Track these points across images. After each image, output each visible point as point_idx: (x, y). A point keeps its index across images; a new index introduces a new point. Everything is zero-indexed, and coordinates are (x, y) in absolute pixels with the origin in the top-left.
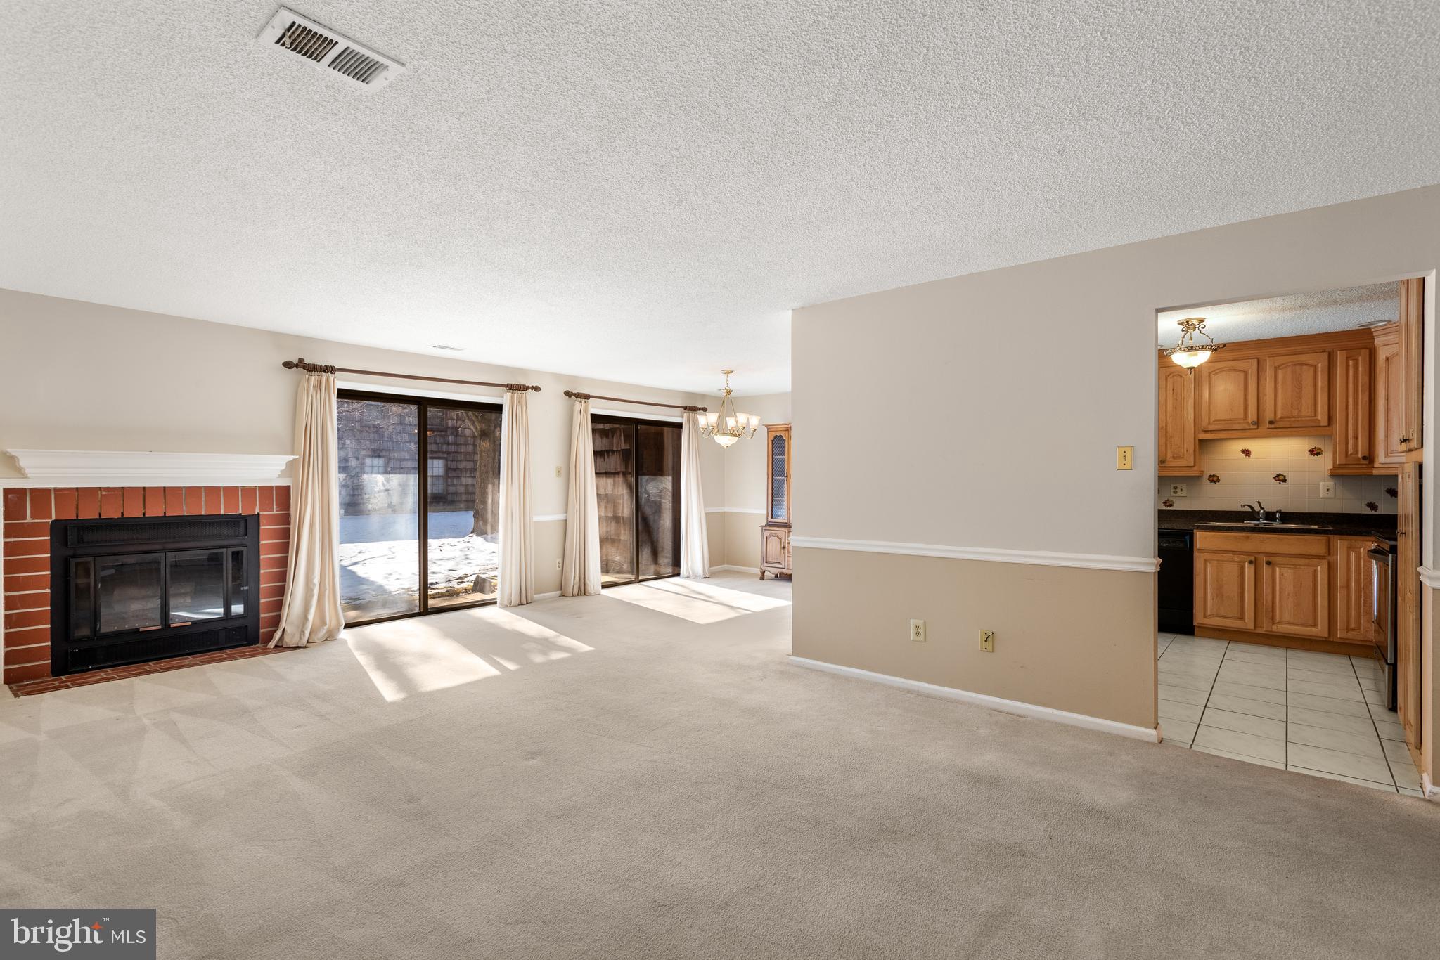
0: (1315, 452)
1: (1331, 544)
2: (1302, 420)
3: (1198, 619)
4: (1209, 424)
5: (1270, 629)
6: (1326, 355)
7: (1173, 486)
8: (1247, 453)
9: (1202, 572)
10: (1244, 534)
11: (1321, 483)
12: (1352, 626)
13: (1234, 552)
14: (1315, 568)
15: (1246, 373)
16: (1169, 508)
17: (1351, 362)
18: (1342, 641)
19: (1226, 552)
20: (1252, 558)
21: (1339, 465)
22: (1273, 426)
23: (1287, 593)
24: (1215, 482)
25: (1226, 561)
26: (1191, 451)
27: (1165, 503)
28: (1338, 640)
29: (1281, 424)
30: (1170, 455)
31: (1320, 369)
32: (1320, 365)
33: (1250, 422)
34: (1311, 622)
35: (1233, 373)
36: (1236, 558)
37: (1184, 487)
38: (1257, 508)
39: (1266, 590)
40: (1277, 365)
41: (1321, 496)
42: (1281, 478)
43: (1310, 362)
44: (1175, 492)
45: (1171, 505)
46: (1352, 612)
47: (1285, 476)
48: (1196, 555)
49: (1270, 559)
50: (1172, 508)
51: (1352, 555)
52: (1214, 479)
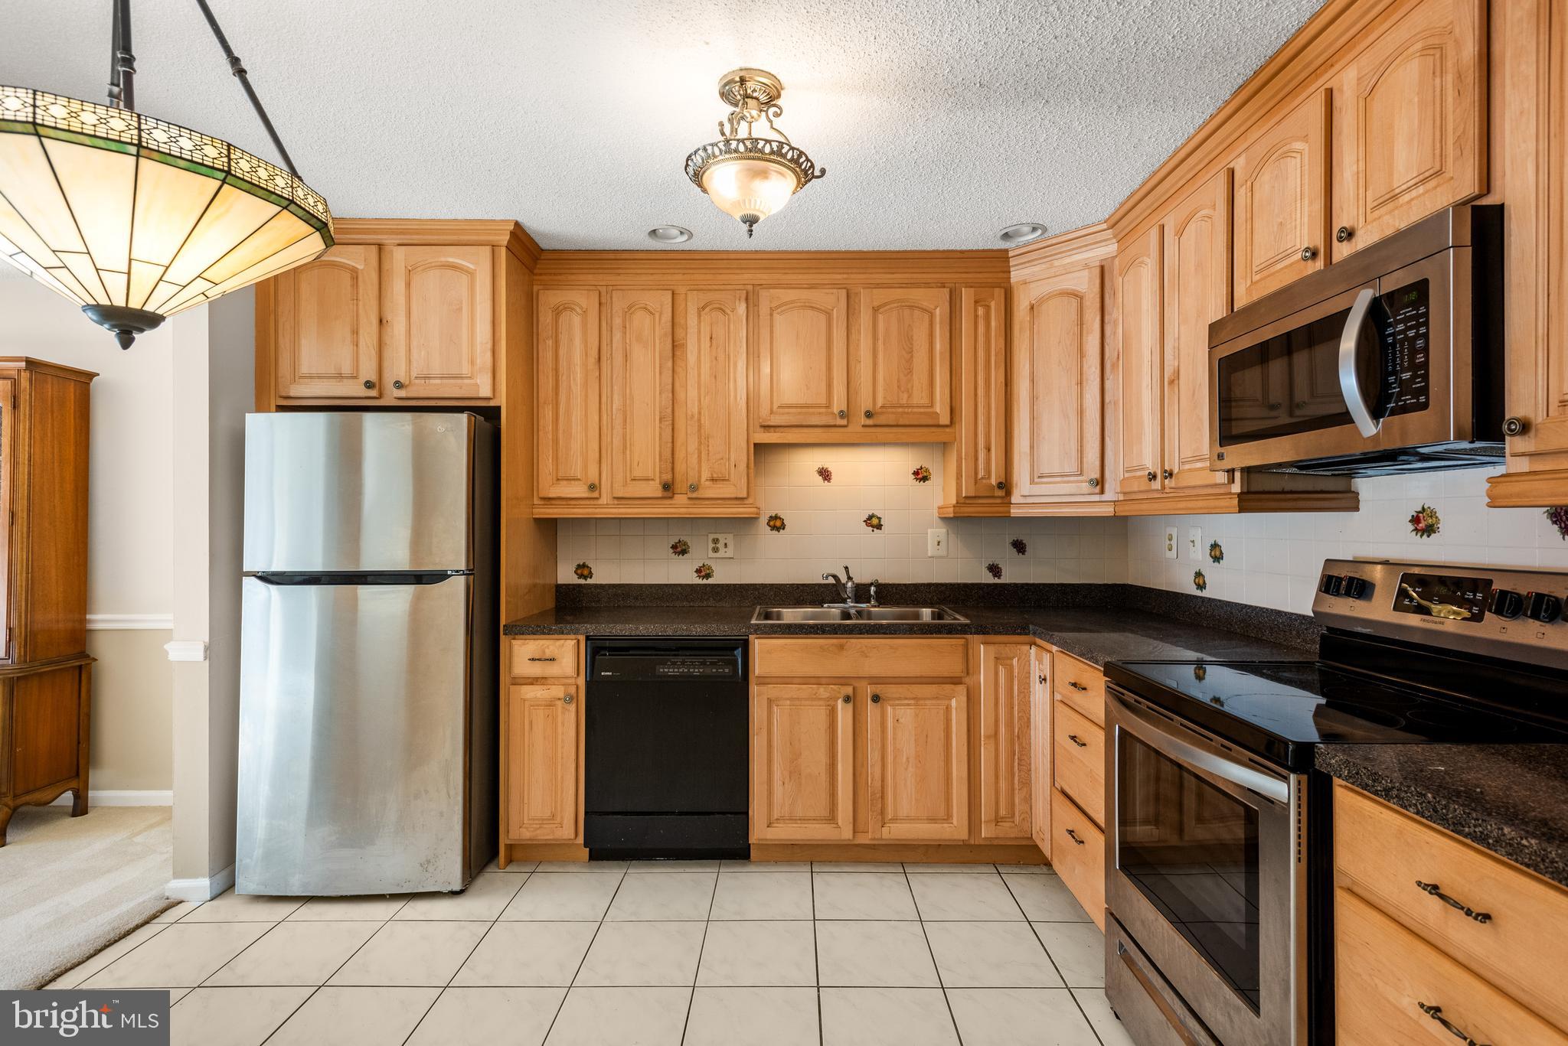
0: (921, 475)
1: (970, 652)
2: (914, 413)
3: (760, 831)
4: (772, 412)
5: (878, 836)
6: (946, 291)
7: (712, 536)
8: (825, 474)
9: (765, 724)
10: (835, 641)
11: (929, 530)
12: (1003, 812)
13: (817, 681)
14: (946, 702)
15: (828, 315)
16: (705, 581)
17: (981, 311)
18: (989, 843)
19: (806, 680)
20: (849, 690)
21: (966, 497)
22: (870, 422)
23: (904, 759)
24: (778, 529)
25: (806, 699)
26: (743, 466)
27: (698, 571)
28: (982, 843)
29: (881, 420)
30: (705, 475)
31: (938, 319)
32: (938, 310)
33: (836, 410)
34: (942, 814)
35: (810, 312)
36: (823, 692)
37: (729, 538)
38: (843, 579)
39: (873, 756)
40: (876, 304)
41: (929, 555)
42: (875, 521)
43: (925, 304)
44: (716, 550)
45: (708, 576)
46: (1003, 785)
47: (879, 519)
48: (754, 689)
49: (879, 689)
50: (710, 581)
51: (1002, 670)
52: (777, 524)
